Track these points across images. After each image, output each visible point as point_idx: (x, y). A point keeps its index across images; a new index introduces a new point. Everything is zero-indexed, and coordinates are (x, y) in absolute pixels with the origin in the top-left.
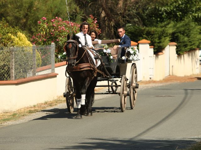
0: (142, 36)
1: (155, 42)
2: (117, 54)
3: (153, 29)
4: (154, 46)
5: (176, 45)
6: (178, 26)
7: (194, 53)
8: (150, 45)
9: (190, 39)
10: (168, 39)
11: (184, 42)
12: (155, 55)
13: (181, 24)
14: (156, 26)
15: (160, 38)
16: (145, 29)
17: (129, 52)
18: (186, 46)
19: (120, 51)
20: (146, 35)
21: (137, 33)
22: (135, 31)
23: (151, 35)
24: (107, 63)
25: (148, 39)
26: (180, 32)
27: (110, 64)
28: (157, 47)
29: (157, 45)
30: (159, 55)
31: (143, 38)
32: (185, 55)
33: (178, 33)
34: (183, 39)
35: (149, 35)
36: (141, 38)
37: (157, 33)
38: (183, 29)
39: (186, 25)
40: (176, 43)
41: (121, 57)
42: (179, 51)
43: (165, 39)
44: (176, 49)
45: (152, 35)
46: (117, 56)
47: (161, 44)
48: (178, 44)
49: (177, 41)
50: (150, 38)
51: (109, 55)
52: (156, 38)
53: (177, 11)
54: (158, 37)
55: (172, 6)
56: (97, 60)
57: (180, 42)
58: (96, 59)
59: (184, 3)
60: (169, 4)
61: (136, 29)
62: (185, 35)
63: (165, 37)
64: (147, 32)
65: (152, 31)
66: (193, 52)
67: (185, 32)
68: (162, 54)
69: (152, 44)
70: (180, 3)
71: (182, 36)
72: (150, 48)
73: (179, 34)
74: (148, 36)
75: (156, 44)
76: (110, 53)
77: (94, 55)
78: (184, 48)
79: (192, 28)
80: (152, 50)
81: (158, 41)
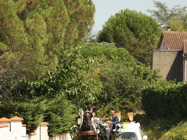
0: (14, 113)
1: (28, 120)
2: (110, 127)
3: (26, 105)
4: (27, 124)
5: (48, 126)
6: (50, 103)
7: (66, 136)
8: (22, 124)
9: (63, 119)
10: (42, 116)
11: (57, 122)
12: (27, 135)
13: (53, 102)
14: (29, 102)
15: (33, 116)
16: (16, 105)
17: (118, 126)
18: (58, 126)
19: (112, 125)
20: (17, 112)
21: (7, 109)
22: (5, 107)
23: (23, 111)
24: (104, 133)
25: (20, 116)
26: (52, 111)
27: (105, 134)
28: (30, 126)
29: (31, 124)
30: (32, 135)
31: (15, 115)
32: (56, 137)
33: (50, 111)
34: (56, 118)
35: (21, 112)
36: (12, 115)
37: (31, 110)
38: (55, 107)
39: (59, 102)
40: (48, 123)
41: (113, 130)
42: (51, 132)
43: (39, 117)
44: (48, 129)
45: (25, 111)
46: (110, 129)
47: (35, 122)
48: (49, 124)
49: (49, 121)
50: (23, 115)
51: (105, 128)
52: (29, 115)
53: (48, 87)
54: (32, 114)
55: (42, 81)
56: (98, 129)
57: (52, 122)
58: (96, 129)
59: (55, 78)
60: (39, 78)
61: (7, 105)
62: (58, 113)
63: (39, 114)
64: (19, 108)
65: (25, 107)
66: (64, 135)
67: (57, 111)
68: (34, 135)
69: (25, 122)
70: (51, 77)
71: (54, 114)
72: (23, 126)
73: (51, 113)
74: (19, 113)
75: (29, 122)
76: (106, 126)
77: (96, 126)
78: (57, 129)
79: (65, 106)
80: (25, 129)
81: (32, 119)
